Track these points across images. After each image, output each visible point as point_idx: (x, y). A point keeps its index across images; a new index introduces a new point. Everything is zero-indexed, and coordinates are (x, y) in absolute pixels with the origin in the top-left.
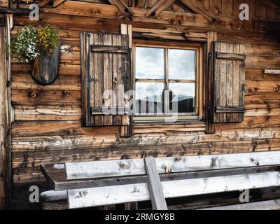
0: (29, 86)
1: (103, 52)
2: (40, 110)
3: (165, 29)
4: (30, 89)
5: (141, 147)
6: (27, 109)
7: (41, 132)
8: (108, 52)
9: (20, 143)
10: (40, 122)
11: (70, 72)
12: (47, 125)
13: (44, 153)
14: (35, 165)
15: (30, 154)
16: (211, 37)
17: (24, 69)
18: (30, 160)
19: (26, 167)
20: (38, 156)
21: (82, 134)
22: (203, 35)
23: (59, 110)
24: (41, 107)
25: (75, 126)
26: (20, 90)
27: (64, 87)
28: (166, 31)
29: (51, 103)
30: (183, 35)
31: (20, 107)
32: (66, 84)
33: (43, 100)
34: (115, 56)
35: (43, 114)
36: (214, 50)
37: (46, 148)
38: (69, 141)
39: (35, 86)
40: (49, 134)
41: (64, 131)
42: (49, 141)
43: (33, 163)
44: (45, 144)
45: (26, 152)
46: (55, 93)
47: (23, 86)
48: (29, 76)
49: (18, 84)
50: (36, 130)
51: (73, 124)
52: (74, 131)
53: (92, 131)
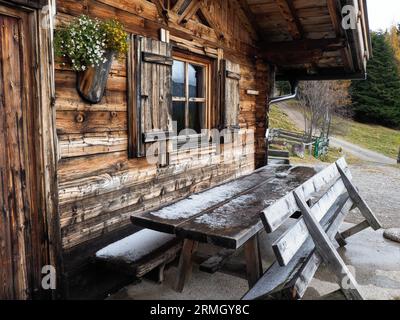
0: (74, 106)
1: (152, 62)
2: (88, 141)
3: (191, 40)
4: (76, 110)
5: (175, 177)
6: (74, 140)
7: (89, 171)
8: (156, 63)
9: (67, 190)
10: (88, 157)
11: (116, 87)
12: (95, 159)
13: (93, 200)
14: (85, 218)
15: (79, 204)
16: (220, 55)
17: (69, 79)
18: (79, 212)
19: (75, 223)
20: (87, 205)
21: (129, 168)
22: (214, 51)
23: (107, 139)
24: (88, 135)
25: (121, 159)
26: (65, 112)
27: (111, 107)
28: (193, 43)
29: (99, 130)
30: (203, 49)
31: (66, 138)
32: (113, 102)
33: (91, 126)
34: (162, 67)
35: (91, 145)
36: (224, 68)
37: (95, 192)
38: (117, 178)
39: (81, 106)
40: (98, 173)
41: (112, 167)
42: (98, 182)
43: (83, 216)
44: (94, 187)
45: (74, 202)
46: (102, 115)
47: (67, 105)
48: (74, 90)
49: (63, 102)
50: (84, 169)
51: (121, 156)
52: (121, 165)
53: (137, 163)
